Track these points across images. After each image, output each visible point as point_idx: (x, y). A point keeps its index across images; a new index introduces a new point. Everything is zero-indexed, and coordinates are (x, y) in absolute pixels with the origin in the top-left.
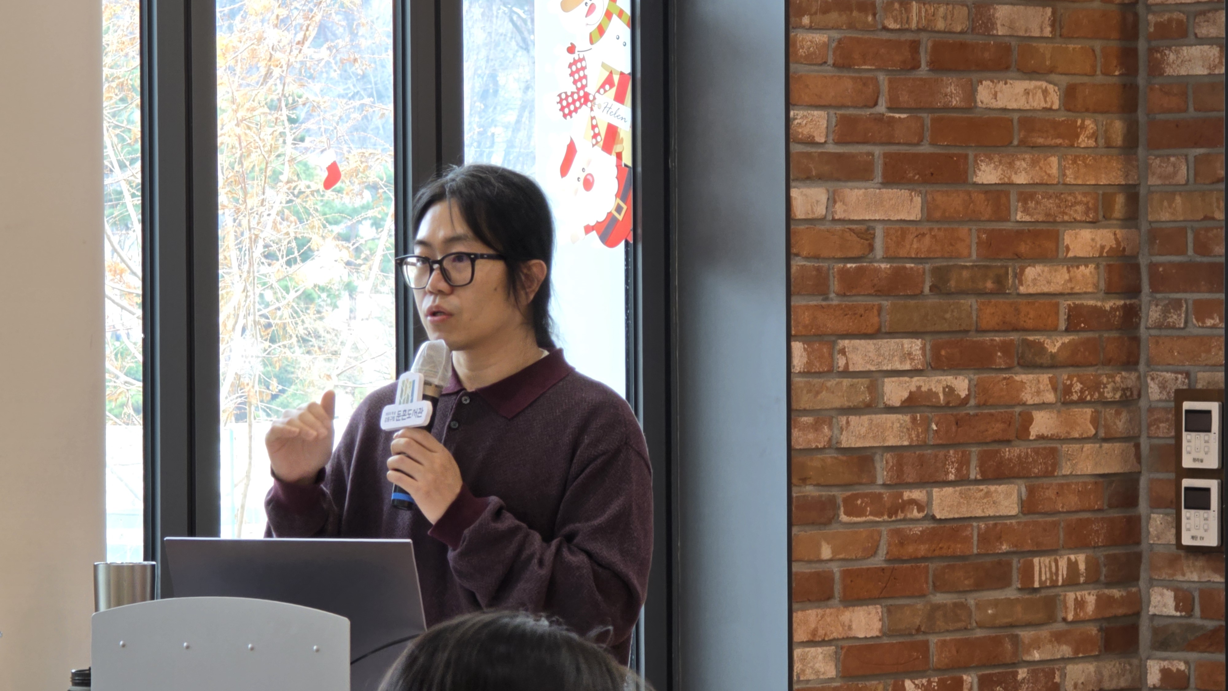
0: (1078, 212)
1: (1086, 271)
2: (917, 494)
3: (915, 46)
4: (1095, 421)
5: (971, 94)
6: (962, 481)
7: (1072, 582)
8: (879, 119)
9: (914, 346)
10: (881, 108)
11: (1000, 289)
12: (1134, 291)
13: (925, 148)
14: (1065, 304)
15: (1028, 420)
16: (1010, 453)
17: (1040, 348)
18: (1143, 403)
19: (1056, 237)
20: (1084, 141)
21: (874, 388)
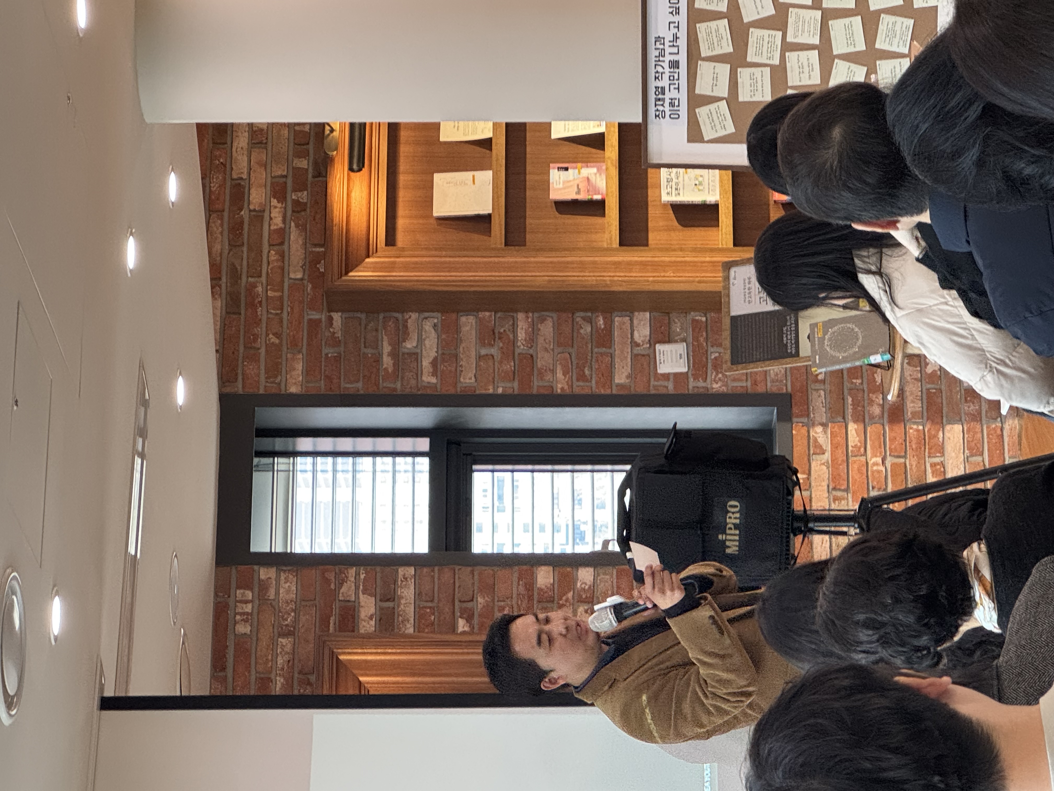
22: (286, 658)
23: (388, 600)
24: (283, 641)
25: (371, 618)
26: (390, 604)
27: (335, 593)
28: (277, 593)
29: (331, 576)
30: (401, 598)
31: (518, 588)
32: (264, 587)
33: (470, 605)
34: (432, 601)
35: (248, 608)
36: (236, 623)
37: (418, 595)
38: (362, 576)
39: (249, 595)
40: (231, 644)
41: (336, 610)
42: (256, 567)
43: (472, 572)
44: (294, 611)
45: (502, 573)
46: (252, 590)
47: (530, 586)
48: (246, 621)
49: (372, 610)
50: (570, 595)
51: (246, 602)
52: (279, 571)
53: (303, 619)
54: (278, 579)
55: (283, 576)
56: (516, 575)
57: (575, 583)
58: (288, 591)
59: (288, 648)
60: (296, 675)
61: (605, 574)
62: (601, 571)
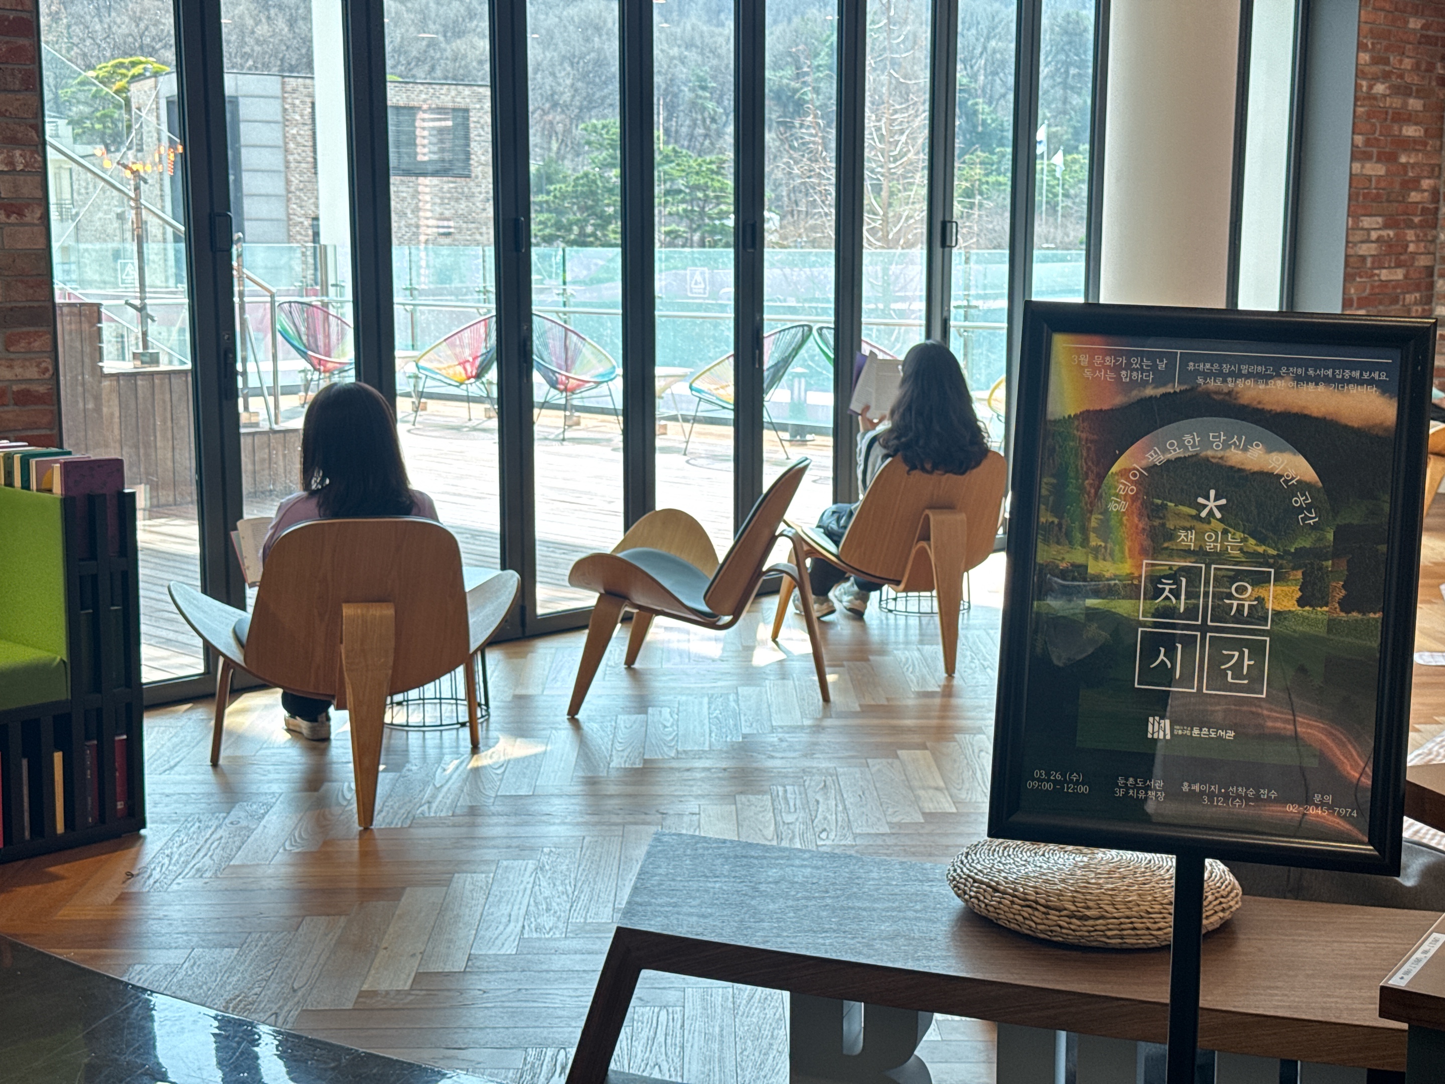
0: (1425, 174)
1: (1426, 194)
2: (1377, 272)
3: (1387, 113)
4: (1425, 247)
5: (1400, 130)
6: (1389, 267)
7: (1415, 303)
8: (1376, 139)
9: (1380, 220)
10: (1377, 135)
11: (1403, 201)
12: (1438, 201)
13: (1387, 150)
14: (1420, 206)
15: (1407, 246)
16: (1402, 257)
17: (1412, 221)
18: (1438, 241)
19: (1419, 182)
20: (1429, 148)
21: (1369, 235)
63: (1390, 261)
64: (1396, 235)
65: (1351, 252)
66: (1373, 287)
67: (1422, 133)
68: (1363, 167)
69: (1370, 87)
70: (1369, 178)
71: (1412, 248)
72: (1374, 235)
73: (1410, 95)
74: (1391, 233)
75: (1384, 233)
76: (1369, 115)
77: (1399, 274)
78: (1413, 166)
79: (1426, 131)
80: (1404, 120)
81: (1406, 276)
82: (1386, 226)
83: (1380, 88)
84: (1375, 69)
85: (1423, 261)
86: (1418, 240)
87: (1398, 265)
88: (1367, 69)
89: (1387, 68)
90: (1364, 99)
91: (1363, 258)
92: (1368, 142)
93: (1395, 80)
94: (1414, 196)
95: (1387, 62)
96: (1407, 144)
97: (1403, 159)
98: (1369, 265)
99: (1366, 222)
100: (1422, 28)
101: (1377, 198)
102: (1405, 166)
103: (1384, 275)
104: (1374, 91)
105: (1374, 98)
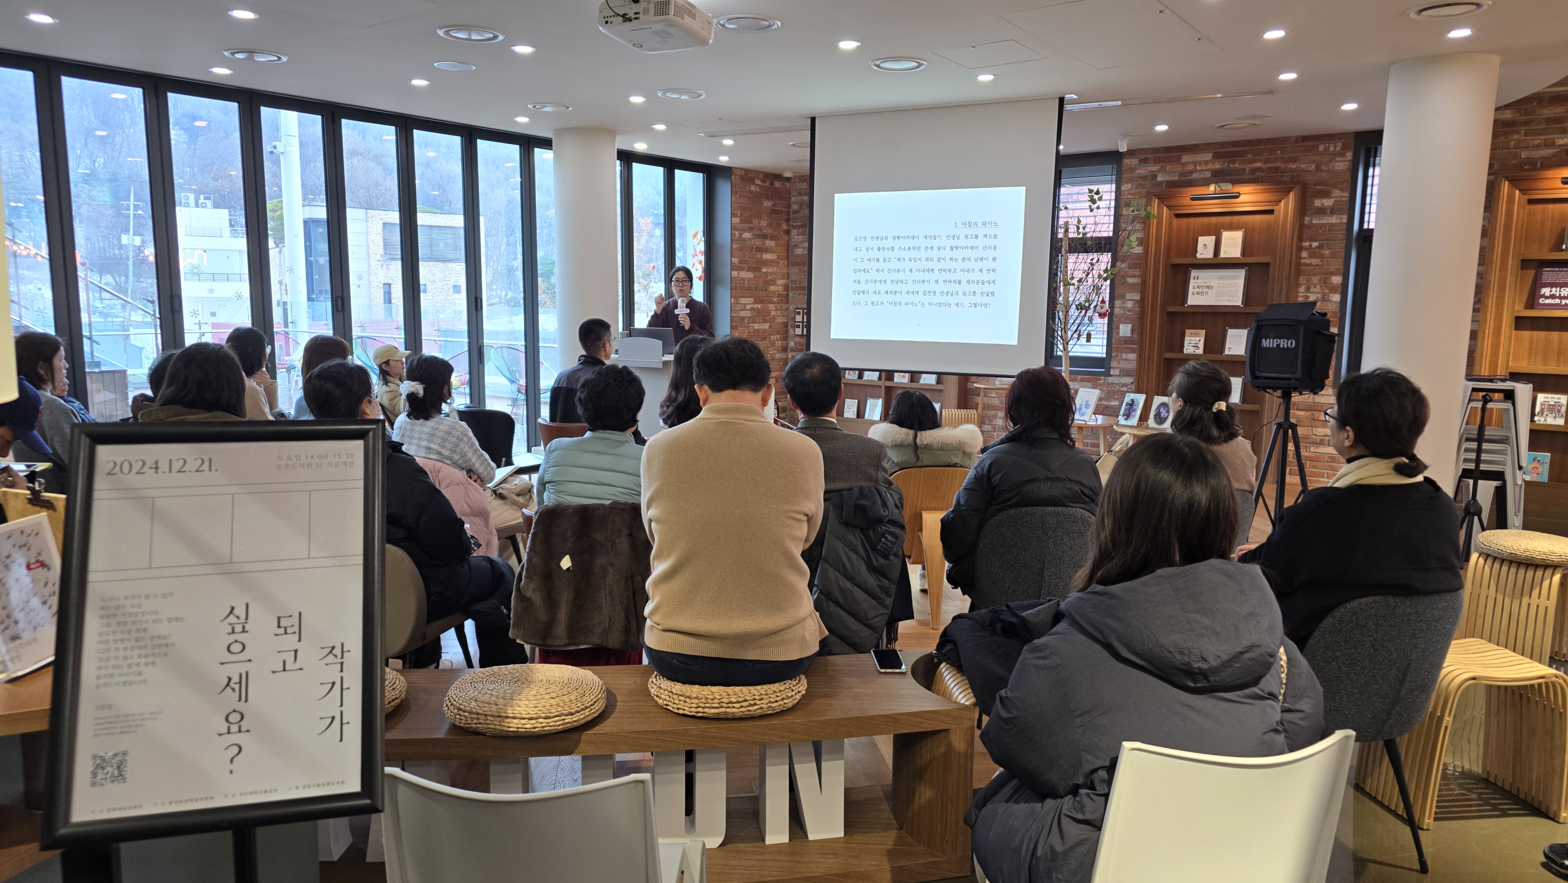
2: (751, 325)
3: (752, 247)
4: (781, 313)
8: (746, 260)
11: (766, 291)
13: (754, 266)
14: (776, 293)
15: (770, 313)
17: (772, 300)
20: (780, 265)
22: (1305, 168)
23: (1331, 211)
24: (1314, 166)
25: (1322, 204)
26: (1329, 212)
27: (1336, 187)
28: (1338, 161)
29: (1345, 185)
30: (1331, 217)
31: (1332, 268)
32: (1342, 155)
33: (1325, 247)
34: (1329, 231)
35: (1332, 149)
36: (1325, 144)
37: (1332, 225)
38: (1344, 199)
39: (1338, 149)
40: (1315, 143)
41: (1328, 188)
42: (1352, 151)
43: (1342, 248)
44: (1329, 170)
45: (1341, 261)
46: (1341, 150)
47: (1333, 274)
48: (1325, 149)
49: (1326, 205)
50: (1327, 291)
51: (1335, 148)
52: (1350, 161)
53: (1324, 174)
54: (1345, 161)
55: (1347, 163)
56: (1338, 267)
57: (1332, 293)
58: (1339, 166)
59: (1310, 169)
60: (1296, 173)
61: (1336, 306)
62: (1338, 304)
63: (760, 319)
64: (762, 307)
65: (733, 315)
66: (749, 332)
67: (776, 258)
68: (738, 274)
69: (741, 235)
70: (744, 279)
71: (773, 313)
72: (748, 307)
73: (767, 238)
74: (759, 306)
75: (755, 306)
76: (741, 249)
77: (766, 326)
78: (771, 274)
79: (778, 256)
80: (764, 251)
81: (770, 327)
82: (755, 302)
83: (747, 235)
84: (743, 225)
85: (780, 320)
86: (776, 309)
87: (765, 321)
88: (738, 226)
89: (751, 225)
90: (738, 240)
91: (743, 318)
92: (741, 262)
93: (756, 231)
94: (772, 288)
95: (751, 223)
96: (766, 263)
97: (764, 270)
98: (746, 321)
99: (743, 301)
100: (772, 206)
101: (749, 289)
102: (766, 273)
103: (756, 326)
104: (743, 236)
105: (744, 240)
